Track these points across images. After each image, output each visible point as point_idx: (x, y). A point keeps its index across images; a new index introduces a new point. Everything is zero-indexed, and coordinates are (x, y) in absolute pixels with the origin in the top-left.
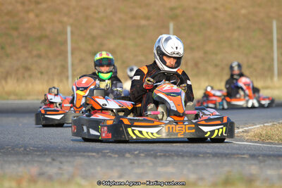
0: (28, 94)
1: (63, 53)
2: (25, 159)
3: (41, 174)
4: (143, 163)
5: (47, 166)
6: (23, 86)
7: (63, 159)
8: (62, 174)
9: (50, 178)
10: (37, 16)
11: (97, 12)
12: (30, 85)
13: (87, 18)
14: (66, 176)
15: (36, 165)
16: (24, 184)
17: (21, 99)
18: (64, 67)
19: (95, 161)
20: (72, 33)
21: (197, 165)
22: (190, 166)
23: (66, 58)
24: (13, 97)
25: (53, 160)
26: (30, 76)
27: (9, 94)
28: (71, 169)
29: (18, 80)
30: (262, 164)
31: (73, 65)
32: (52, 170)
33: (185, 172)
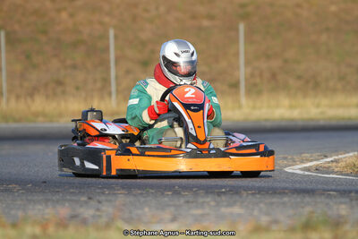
0: (61, 115)
1: (104, 64)
2: (54, 198)
3: (74, 217)
4: (204, 202)
5: (81, 206)
7: (102, 198)
8: (100, 216)
9: (84, 222)
10: (71, 15)
11: (147, 11)
13: (134, 19)
14: (104, 220)
15: (67, 205)
16: (51, 229)
17: (51, 121)
18: (106, 81)
19: (142, 199)
20: (116, 37)
22: (262, 205)
23: (108, 69)
24: (41, 119)
25: (90, 198)
28: (111, 210)
29: (47, 97)
31: (117, 77)
32: (87, 212)
33: (256, 212)
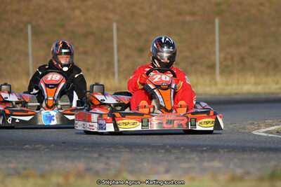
1: (109, 50)
2: (72, 155)
3: (88, 170)
4: (190, 158)
5: (94, 161)
7: (110, 155)
8: (108, 169)
9: (97, 173)
10: (83, 13)
11: (142, 9)
13: (133, 14)
14: (113, 172)
15: (82, 160)
16: (72, 180)
18: (110, 64)
19: (141, 156)
20: (118, 30)
21: (243, 159)
22: (236, 160)
23: (112, 54)
25: (100, 155)
28: (117, 164)
31: (119, 61)
32: (99, 166)
33: (232, 166)
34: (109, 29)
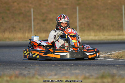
0: (14, 39)
1: (30, 21)
2: (13, 67)
3: (20, 74)
4: (66, 69)
5: (23, 70)
6: (12, 35)
7: (30, 67)
8: (30, 74)
9: (24, 76)
10: (18, 4)
11: (44, 2)
12: (15, 35)
13: (40, 5)
14: (31, 75)
15: (18, 70)
16: (13, 78)
17: (11, 41)
18: (30, 27)
19: (44, 68)
20: (34, 11)
21: (89, 69)
22: (86, 70)
23: (31, 23)
24: (7, 40)
25: (26, 67)
26: (15, 31)
27: (6, 38)
28: (33, 72)
29: (10, 32)
30: (118, 69)
31: (34, 26)
32: (25, 72)
33: (84, 72)
34: (30, 11)
